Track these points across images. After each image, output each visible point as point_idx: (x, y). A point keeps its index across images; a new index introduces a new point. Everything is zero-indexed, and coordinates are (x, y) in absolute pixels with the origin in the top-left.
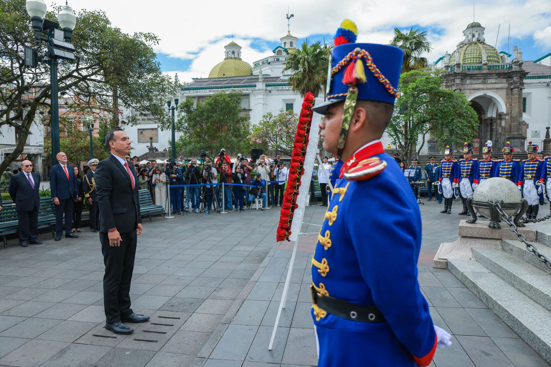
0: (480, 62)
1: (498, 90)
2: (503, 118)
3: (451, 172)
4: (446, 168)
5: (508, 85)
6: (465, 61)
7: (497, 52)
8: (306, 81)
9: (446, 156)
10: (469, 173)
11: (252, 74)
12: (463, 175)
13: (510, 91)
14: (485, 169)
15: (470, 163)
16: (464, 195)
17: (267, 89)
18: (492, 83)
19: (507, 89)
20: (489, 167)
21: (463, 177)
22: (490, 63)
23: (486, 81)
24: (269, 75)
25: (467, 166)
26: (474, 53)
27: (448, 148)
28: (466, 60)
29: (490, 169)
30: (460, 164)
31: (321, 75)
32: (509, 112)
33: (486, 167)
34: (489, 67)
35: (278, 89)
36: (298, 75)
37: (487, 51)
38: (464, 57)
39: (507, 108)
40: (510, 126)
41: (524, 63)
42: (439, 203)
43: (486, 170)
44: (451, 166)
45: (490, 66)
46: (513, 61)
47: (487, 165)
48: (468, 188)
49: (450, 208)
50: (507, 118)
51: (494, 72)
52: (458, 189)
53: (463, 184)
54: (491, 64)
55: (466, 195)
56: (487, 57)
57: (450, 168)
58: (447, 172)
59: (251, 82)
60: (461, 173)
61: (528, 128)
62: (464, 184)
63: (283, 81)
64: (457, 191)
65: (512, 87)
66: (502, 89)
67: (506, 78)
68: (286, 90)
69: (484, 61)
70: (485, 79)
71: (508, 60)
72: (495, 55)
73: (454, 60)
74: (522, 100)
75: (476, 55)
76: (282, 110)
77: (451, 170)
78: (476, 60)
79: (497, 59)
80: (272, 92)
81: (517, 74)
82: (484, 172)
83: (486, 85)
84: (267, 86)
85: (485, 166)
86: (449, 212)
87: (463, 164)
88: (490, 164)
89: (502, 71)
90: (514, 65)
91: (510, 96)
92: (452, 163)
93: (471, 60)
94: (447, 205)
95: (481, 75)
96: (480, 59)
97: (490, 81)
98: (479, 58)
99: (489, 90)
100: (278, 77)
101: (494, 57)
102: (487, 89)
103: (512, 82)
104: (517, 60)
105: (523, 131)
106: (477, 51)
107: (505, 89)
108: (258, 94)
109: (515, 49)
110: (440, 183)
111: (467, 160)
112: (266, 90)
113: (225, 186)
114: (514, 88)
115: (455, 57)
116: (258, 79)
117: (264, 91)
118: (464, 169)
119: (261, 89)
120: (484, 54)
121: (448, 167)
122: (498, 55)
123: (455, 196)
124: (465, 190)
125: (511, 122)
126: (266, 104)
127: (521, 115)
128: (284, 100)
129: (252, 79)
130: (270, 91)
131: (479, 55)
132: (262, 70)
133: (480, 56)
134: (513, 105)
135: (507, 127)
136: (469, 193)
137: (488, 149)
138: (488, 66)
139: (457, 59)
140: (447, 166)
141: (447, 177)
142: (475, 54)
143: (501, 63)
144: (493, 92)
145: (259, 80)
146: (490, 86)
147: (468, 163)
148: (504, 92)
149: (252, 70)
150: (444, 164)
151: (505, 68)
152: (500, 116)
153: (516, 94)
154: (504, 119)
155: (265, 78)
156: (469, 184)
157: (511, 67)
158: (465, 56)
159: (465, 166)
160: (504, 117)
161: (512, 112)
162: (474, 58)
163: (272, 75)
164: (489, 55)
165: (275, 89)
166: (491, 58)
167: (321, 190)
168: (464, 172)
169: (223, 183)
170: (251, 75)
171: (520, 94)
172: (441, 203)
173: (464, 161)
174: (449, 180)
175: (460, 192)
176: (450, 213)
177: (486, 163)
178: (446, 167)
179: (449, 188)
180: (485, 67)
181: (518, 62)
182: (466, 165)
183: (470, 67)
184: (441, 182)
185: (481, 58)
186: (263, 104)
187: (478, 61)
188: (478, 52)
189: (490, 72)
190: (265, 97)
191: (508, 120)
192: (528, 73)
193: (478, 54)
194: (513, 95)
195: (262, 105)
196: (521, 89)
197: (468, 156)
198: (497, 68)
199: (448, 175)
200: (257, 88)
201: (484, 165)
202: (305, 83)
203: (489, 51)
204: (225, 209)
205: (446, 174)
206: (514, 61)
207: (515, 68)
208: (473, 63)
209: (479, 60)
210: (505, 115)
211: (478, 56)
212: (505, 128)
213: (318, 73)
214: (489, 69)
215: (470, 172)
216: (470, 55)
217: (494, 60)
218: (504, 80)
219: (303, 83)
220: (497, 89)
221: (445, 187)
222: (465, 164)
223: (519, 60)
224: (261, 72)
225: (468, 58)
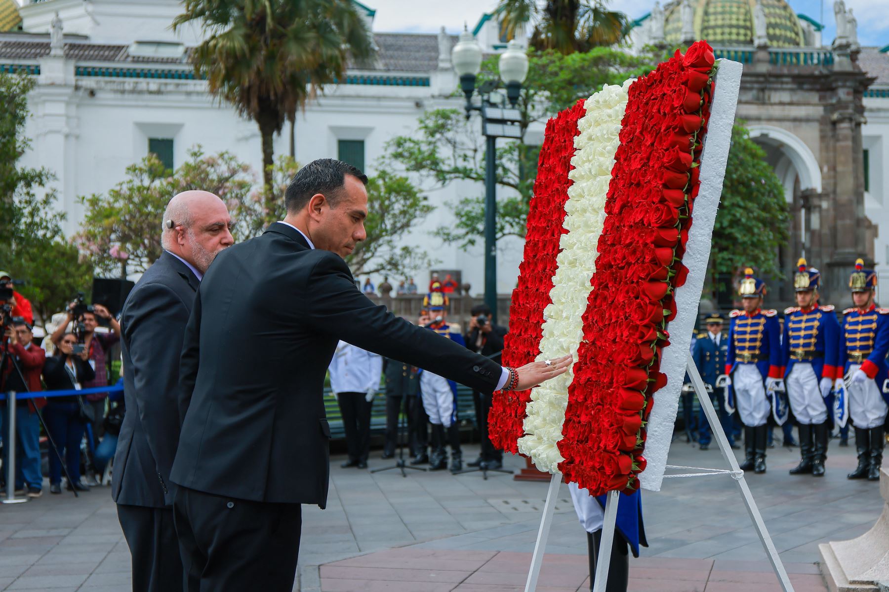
0: (748, 38)
1: (797, 123)
2: (815, 207)
3: (760, 348)
4: (748, 337)
5: (825, 110)
6: (707, 35)
7: (791, 15)
8: (259, 61)
9: (746, 298)
10: (812, 348)
11: (21, 28)
12: (794, 353)
13: (829, 128)
14: (858, 336)
15: (813, 320)
16: (801, 414)
17: (80, 83)
18: (782, 104)
19: (822, 121)
20: (869, 330)
21: (797, 361)
22: (775, 43)
23: (766, 97)
24: (86, 37)
25: (806, 329)
26: (731, 13)
27: (749, 276)
28: (711, 31)
29: (871, 335)
30: (786, 325)
31: (310, 46)
32: (830, 189)
33: (862, 331)
34: (773, 56)
35: (120, 87)
36: (232, 40)
37: (767, 11)
38: (704, 21)
39: (823, 178)
40: (834, 230)
41: (863, 51)
42: (701, 449)
43: (862, 339)
44: (761, 328)
45: (776, 54)
46: (833, 43)
47: (863, 323)
48: (811, 392)
49: (763, 456)
50: (825, 205)
51: (785, 71)
52: (784, 396)
53: (797, 380)
54: (778, 47)
55: (808, 415)
56: (768, 28)
57: (759, 336)
58: (751, 348)
59: (18, 57)
60: (791, 349)
61: (875, 235)
62: (801, 381)
63: (137, 60)
64: (781, 402)
65: (835, 116)
66: (807, 120)
67: (818, 90)
68: (151, 93)
69: (759, 37)
70: (763, 90)
71: (822, 41)
72: (788, 23)
73: (678, 30)
74: (861, 156)
75: (738, 20)
76: (196, 149)
77: (761, 340)
78: (738, 34)
79: (793, 35)
80: (100, 95)
81: (846, 81)
82: (858, 344)
83: (766, 107)
84: (80, 72)
85: (860, 327)
86: (759, 467)
87: (794, 322)
88: (871, 322)
89: (806, 71)
90: (839, 55)
91: (831, 143)
92: (763, 321)
93: (723, 34)
94: (754, 449)
95: (754, 79)
96: (749, 33)
97: (776, 97)
98: (746, 28)
99: (774, 123)
100: (119, 48)
101: (786, 28)
102: (770, 119)
103: (834, 101)
104: (844, 41)
105: (867, 245)
106: (739, 7)
107: (817, 120)
108: (45, 101)
109: (840, 9)
110: (728, 381)
111: (806, 310)
112: (77, 88)
113: (20, 403)
114: (841, 120)
115: (678, 20)
116: (47, 46)
117: (70, 91)
118: (798, 337)
119: (58, 82)
120: (757, 17)
121: (752, 333)
122: (795, 24)
123: (776, 417)
124: (803, 398)
125: (835, 218)
126: (77, 137)
127: (860, 200)
128: (141, 126)
129: (20, 45)
130: (92, 93)
131: (745, 20)
132: (63, 15)
133: (748, 24)
134: (840, 168)
135: (826, 231)
136: (814, 409)
137: (867, 277)
138: (770, 53)
139: (687, 28)
140: (748, 329)
141: (750, 363)
142: (734, 17)
143: (802, 49)
144: (786, 129)
145: (53, 52)
146: (776, 111)
147: (807, 321)
148: (813, 131)
149: (22, 14)
150: (738, 322)
151: (815, 61)
152: (806, 199)
153: (845, 138)
154: (817, 209)
155: (72, 47)
156: (815, 381)
157: (828, 61)
158: (708, 21)
159: (799, 329)
160: (816, 202)
161: (839, 190)
162: (731, 26)
163: (97, 39)
164: (773, 20)
165: (109, 87)
166: (778, 32)
167: (344, 417)
168: (797, 346)
169: (13, 395)
170: (16, 29)
171: (856, 138)
172: (706, 449)
173: (796, 314)
174: (757, 371)
175: (787, 404)
176: (763, 472)
177: (861, 319)
178: (745, 333)
179: (757, 393)
180: (762, 55)
181: (848, 46)
182: (803, 325)
183: (722, 51)
184: (732, 376)
185: (751, 29)
186: (67, 136)
187: (742, 38)
188: (742, 10)
189: (776, 70)
190: (73, 111)
191: (827, 210)
192: (872, 80)
193: (742, 17)
194: (838, 140)
195: (60, 138)
196: (858, 125)
197: (808, 298)
198: (794, 60)
199: (753, 356)
200: (41, 79)
201: (857, 323)
202: (255, 67)
203: (772, 10)
204: (18, 487)
205: (746, 353)
206: (837, 43)
207: (841, 63)
208: (730, 42)
209: (745, 35)
210: (820, 196)
211: (741, 23)
212: (820, 236)
213: (299, 39)
214: (773, 61)
215: (815, 345)
216: (720, 17)
217: (786, 37)
218: (814, 97)
219: (249, 66)
220: (796, 120)
221: (746, 392)
222: (800, 322)
223: (851, 40)
224: (58, 24)
225: (714, 27)
